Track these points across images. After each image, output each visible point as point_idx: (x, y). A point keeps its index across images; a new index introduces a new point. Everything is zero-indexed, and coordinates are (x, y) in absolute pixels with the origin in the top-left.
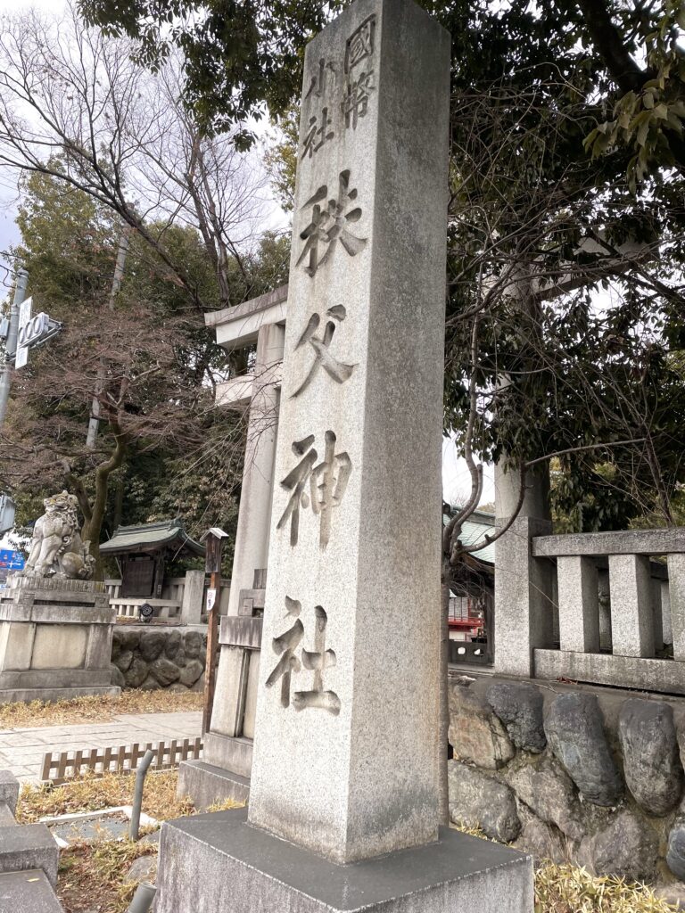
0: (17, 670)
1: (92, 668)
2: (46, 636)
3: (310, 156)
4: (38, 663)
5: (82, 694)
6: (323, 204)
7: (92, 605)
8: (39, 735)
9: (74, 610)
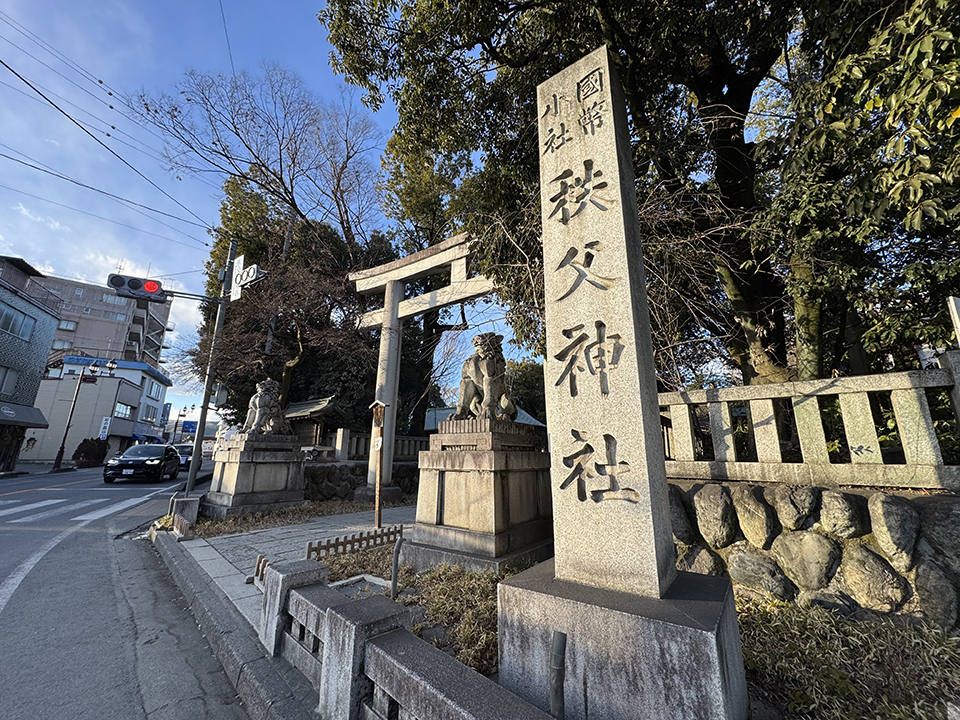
0: (244, 493)
1: (292, 490)
2: (263, 471)
3: (553, 151)
4: (257, 488)
5: (287, 506)
6: (569, 181)
7: (291, 450)
8: (269, 534)
9: (280, 454)
